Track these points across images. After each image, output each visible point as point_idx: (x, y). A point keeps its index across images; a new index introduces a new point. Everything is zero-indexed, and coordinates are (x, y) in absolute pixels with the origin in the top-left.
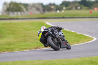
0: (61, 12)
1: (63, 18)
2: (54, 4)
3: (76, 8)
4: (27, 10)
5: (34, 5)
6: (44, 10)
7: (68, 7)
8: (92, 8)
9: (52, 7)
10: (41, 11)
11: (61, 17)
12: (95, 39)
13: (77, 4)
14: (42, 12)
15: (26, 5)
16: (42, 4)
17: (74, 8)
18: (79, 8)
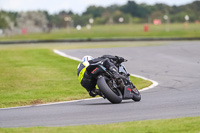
0: (84, 29)
1: (89, 40)
2: (70, 13)
3: (116, 21)
4: (16, 25)
5: (30, 15)
6: (50, 26)
7: (98, 19)
8: (150, 19)
9: (67, 19)
10: (45, 26)
11: (85, 38)
12: (155, 84)
13: (118, 13)
14: (47, 29)
15: (14, 16)
16: (46, 13)
17: (111, 20)
18: (121, 20)
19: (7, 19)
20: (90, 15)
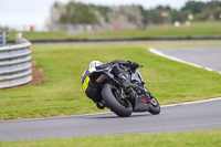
0: (183, 26)
1: (189, 38)
2: (168, 8)
4: (107, 20)
5: (122, 10)
6: (145, 22)
7: (198, 15)
9: (165, 14)
10: (140, 22)
11: (184, 36)
13: (219, 8)
14: (142, 25)
15: (105, 10)
16: (141, 8)
17: (212, 17)
19: (97, 13)
20: (189, 11)
